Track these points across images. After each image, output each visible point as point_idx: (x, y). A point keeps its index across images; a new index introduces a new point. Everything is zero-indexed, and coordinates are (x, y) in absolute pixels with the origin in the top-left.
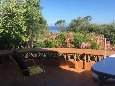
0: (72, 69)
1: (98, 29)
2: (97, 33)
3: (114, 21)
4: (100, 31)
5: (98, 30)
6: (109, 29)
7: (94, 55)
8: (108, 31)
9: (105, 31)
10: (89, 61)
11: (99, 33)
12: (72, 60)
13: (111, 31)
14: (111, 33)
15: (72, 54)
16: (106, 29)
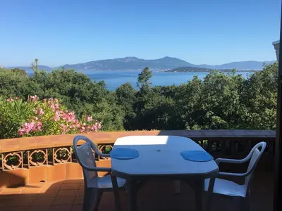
0: (20, 190)
1: (12, 81)
2: (13, 91)
3: (36, 60)
4: (19, 86)
5: (11, 83)
6: (39, 82)
7: (65, 147)
8: (38, 85)
9: (29, 85)
10: (56, 162)
11: (15, 91)
12: (13, 169)
13: (43, 85)
14: (44, 90)
15: (14, 153)
16: (33, 82)
